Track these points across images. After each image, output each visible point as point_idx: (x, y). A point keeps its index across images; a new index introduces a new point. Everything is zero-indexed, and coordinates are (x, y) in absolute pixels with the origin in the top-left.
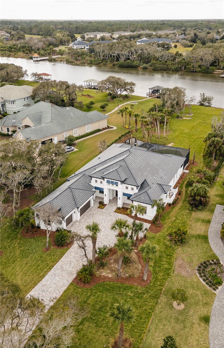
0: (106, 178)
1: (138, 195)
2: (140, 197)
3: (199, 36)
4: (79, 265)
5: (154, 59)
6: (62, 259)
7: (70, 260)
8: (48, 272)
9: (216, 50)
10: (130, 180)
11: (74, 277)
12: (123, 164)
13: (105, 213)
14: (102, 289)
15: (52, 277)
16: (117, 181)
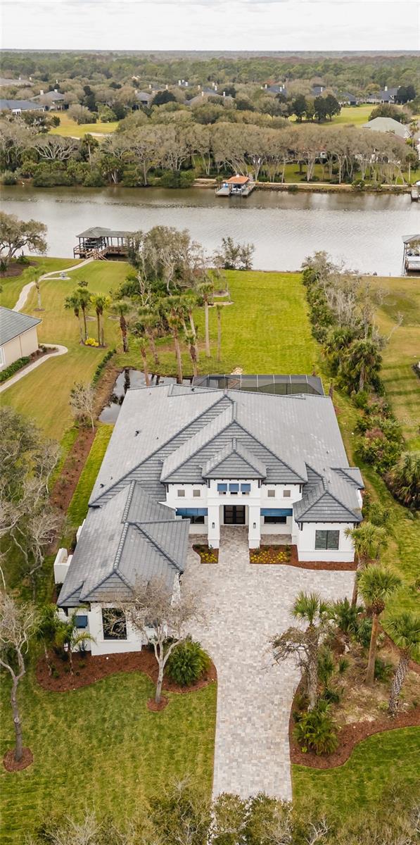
0: (215, 479)
1: (312, 506)
2: (319, 508)
3: (98, 93)
4: (275, 717)
5: (29, 157)
6: (220, 716)
7: (242, 711)
8: (212, 758)
9: (186, 130)
10: (278, 471)
11: (288, 751)
12: (239, 433)
13: (231, 570)
14: (375, 757)
15: (231, 768)
16: (248, 482)
